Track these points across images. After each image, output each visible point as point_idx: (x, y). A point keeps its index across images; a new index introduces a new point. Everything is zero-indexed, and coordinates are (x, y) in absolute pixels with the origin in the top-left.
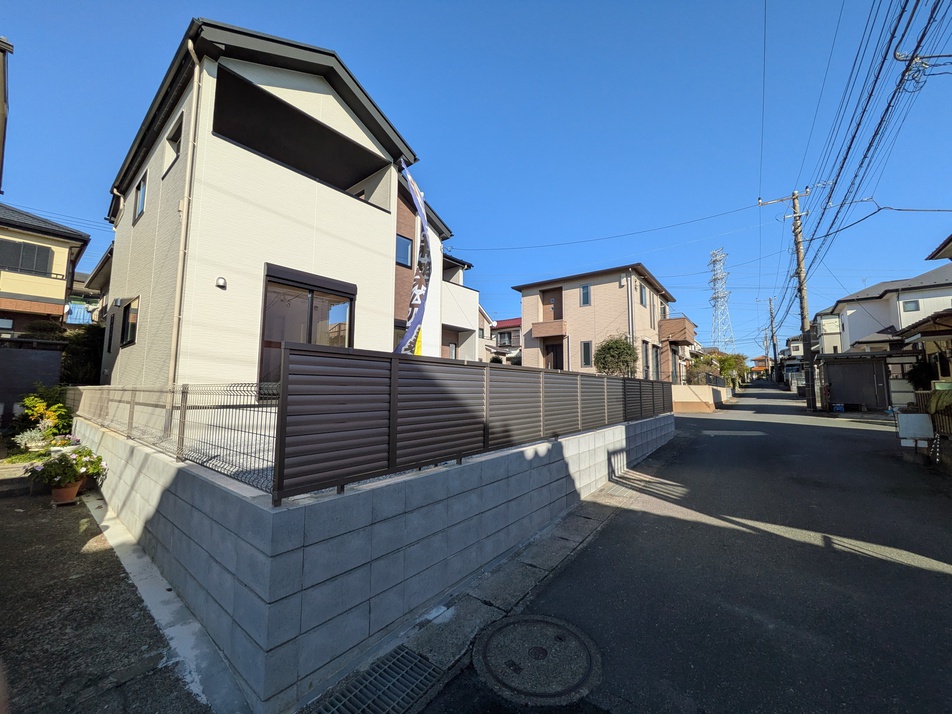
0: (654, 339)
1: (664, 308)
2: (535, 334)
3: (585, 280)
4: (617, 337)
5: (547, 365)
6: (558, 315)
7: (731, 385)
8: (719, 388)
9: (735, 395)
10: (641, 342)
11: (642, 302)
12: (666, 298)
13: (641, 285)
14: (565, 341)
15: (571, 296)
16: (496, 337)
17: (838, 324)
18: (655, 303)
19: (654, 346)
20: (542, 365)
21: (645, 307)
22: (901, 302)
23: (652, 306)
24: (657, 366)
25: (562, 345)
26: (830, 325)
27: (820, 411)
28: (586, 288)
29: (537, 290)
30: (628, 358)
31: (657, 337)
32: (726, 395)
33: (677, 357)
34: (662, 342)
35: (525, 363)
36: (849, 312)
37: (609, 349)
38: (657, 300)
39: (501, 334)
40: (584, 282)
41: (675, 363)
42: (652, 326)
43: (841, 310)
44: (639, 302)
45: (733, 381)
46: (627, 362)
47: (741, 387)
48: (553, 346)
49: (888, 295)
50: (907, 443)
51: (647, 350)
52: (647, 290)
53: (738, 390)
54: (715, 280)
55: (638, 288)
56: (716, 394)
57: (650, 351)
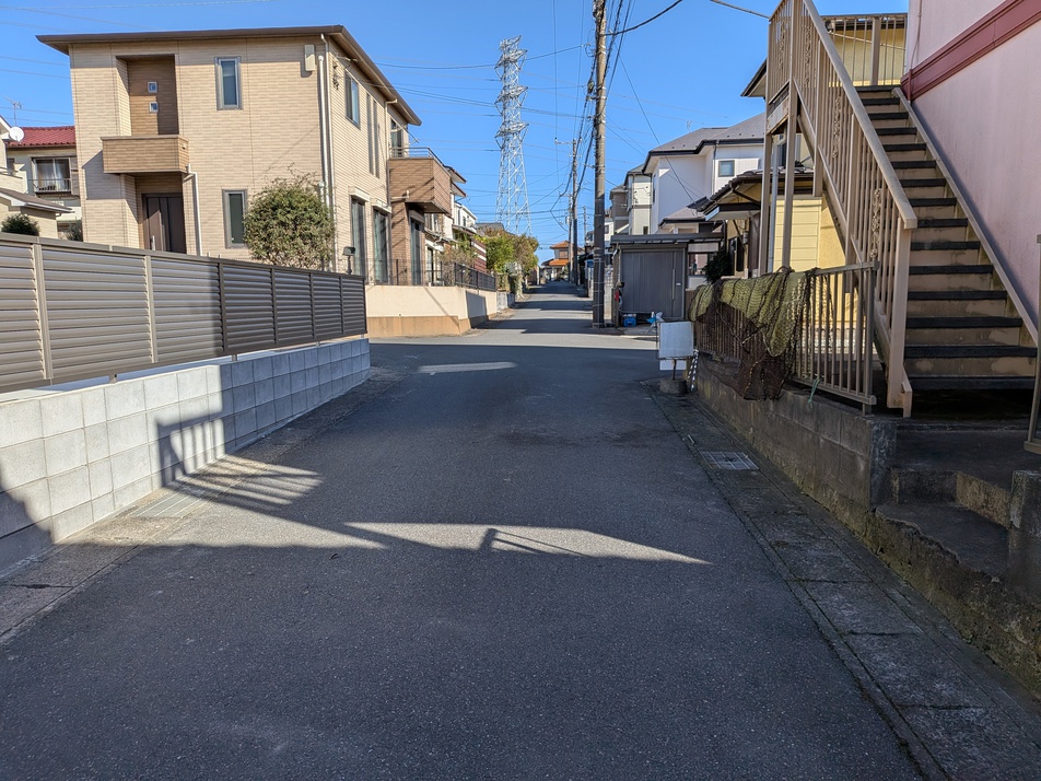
0: (375, 195)
1: (399, 133)
2: (111, 166)
3: (228, 43)
4: (291, 184)
5: (148, 243)
6: (169, 123)
7: (508, 288)
8: (481, 293)
9: (514, 305)
10: (347, 201)
11: (349, 116)
12: (402, 114)
13: (347, 78)
14: (187, 187)
15: (196, 80)
16: (27, 169)
17: (648, 190)
18: (380, 121)
19: (376, 210)
20: (134, 241)
21: (357, 125)
22: (717, 161)
23: (373, 128)
24: (384, 249)
25: (180, 196)
26: (642, 192)
27: (608, 325)
28: (228, 65)
29: (111, 55)
30: (314, 230)
31: (384, 192)
32: (495, 304)
33: (422, 235)
34: (394, 203)
35: (91, 237)
36: (662, 172)
37: (274, 209)
38: (384, 116)
39: (39, 161)
40: (226, 52)
41: (417, 247)
42: (373, 169)
43: (654, 168)
44: (343, 111)
45: (512, 281)
46: (311, 236)
47: (525, 291)
48: (160, 196)
49: (706, 148)
50: (666, 366)
51: (361, 218)
52: (362, 91)
53: (520, 297)
54: (505, 97)
55: (342, 82)
56: (475, 303)
57: (369, 220)
